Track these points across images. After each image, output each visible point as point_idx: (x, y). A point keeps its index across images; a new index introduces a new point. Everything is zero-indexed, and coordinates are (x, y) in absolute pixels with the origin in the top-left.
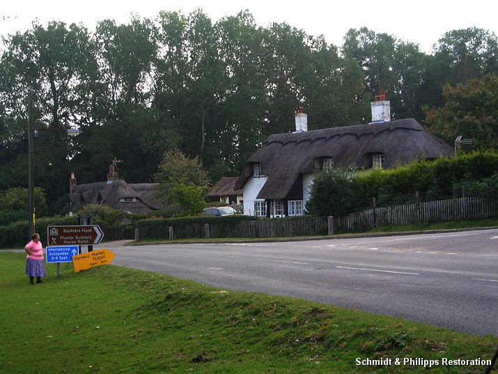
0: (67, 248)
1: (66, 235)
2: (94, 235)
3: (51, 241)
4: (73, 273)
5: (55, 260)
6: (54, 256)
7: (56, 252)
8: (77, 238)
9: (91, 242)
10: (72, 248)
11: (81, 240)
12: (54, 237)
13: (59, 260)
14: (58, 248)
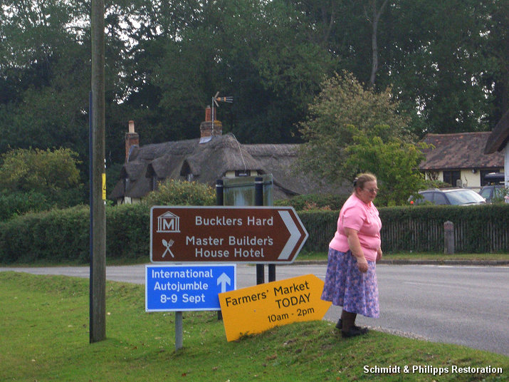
0: (204, 269)
1: (202, 232)
2: (281, 234)
3: (159, 248)
4: (220, 341)
5: (169, 304)
6: (169, 293)
7: (173, 280)
8: (232, 240)
9: (272, 253)
10: (218, 272)
11: (245, 247)
12: (168, 237)
13: (180, 304)
14: (180, 269)
